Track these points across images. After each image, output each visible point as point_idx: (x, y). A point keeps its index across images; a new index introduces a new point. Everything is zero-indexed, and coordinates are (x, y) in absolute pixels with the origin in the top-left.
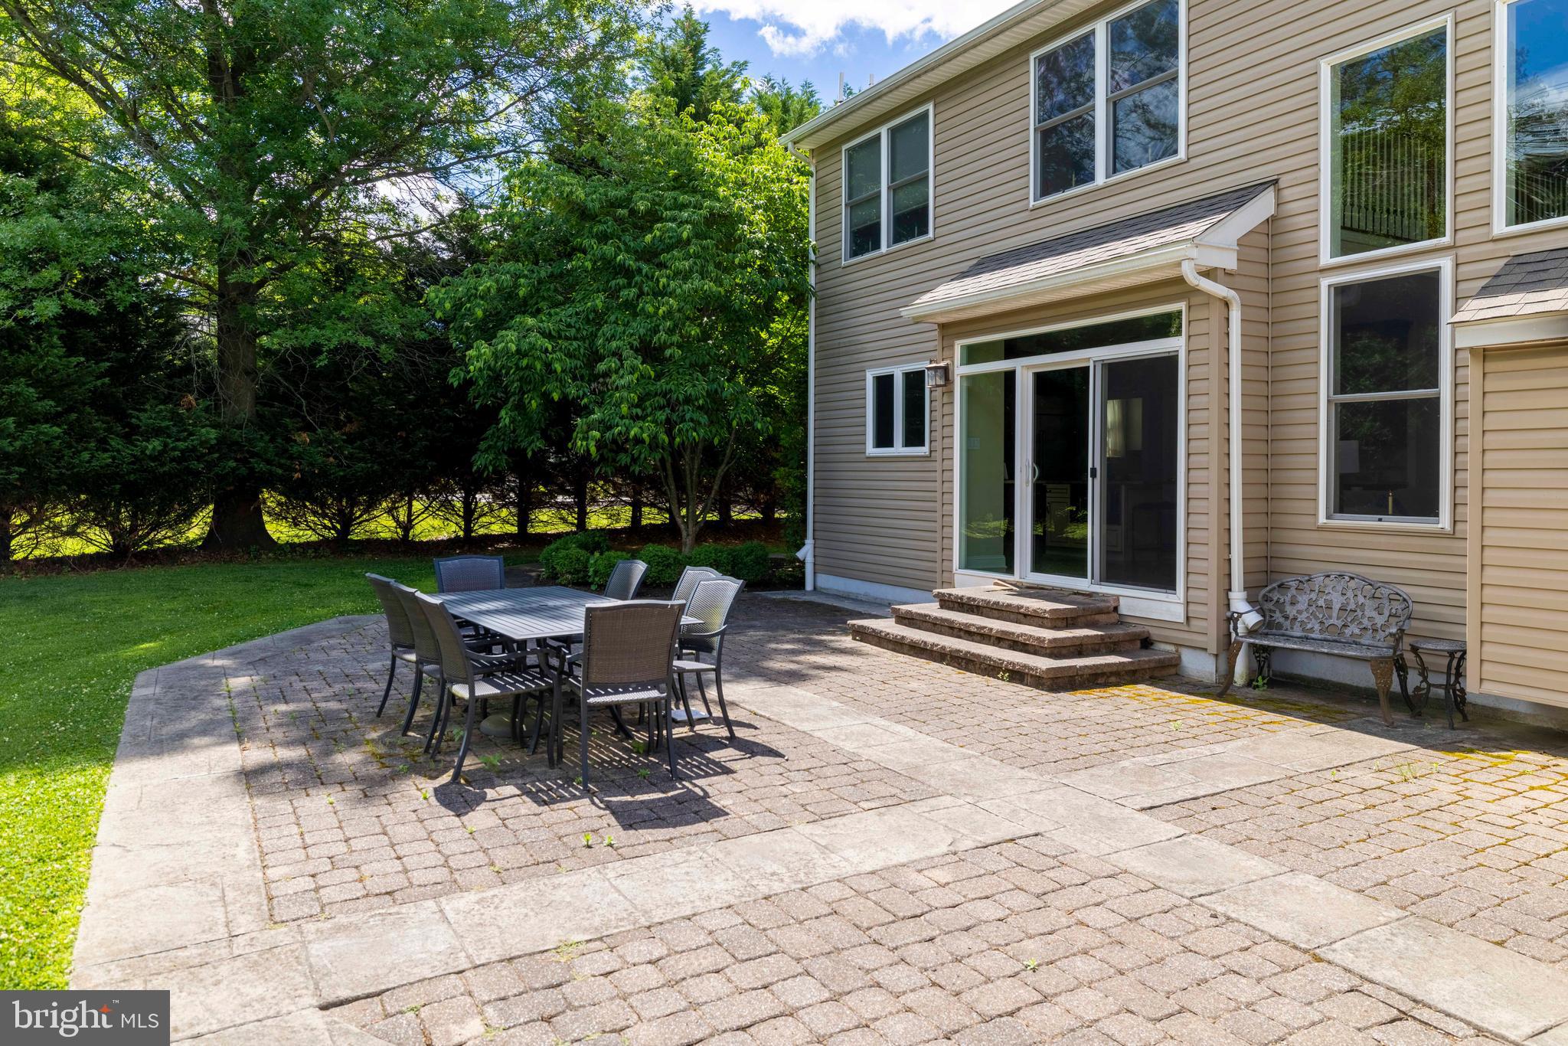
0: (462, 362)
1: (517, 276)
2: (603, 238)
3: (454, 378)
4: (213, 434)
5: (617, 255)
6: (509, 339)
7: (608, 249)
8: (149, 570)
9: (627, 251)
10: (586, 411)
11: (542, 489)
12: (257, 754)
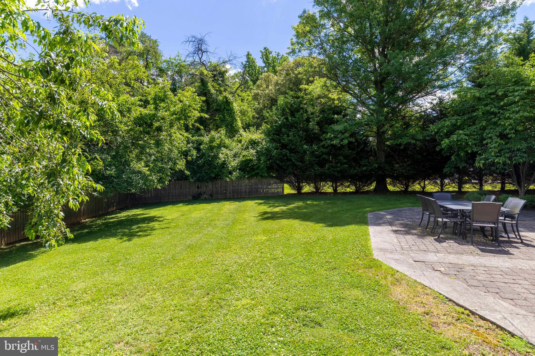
0: (440, 144)
1: (457, 120)
2: (486, 105)
3: (438, 149)
4: (377, 165)
5: (491, 109)
6: (454, 137)
7: (488, 108)
8: (363, 195)
9: (495, 107)
10: (480, 155)
11: (467, 178)
12: (395, 228)
